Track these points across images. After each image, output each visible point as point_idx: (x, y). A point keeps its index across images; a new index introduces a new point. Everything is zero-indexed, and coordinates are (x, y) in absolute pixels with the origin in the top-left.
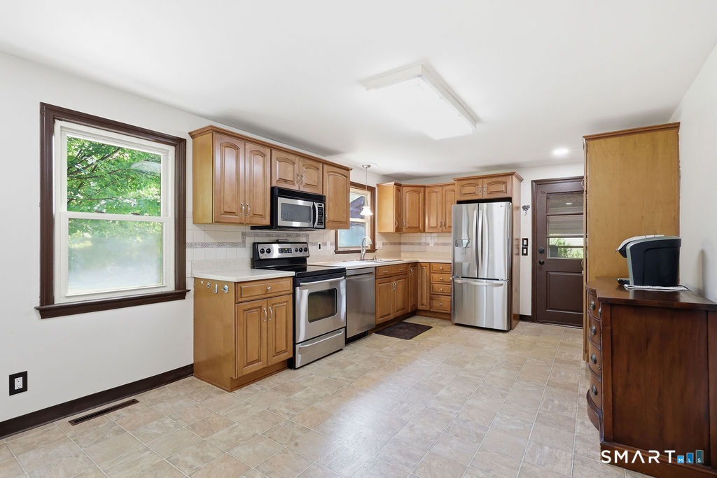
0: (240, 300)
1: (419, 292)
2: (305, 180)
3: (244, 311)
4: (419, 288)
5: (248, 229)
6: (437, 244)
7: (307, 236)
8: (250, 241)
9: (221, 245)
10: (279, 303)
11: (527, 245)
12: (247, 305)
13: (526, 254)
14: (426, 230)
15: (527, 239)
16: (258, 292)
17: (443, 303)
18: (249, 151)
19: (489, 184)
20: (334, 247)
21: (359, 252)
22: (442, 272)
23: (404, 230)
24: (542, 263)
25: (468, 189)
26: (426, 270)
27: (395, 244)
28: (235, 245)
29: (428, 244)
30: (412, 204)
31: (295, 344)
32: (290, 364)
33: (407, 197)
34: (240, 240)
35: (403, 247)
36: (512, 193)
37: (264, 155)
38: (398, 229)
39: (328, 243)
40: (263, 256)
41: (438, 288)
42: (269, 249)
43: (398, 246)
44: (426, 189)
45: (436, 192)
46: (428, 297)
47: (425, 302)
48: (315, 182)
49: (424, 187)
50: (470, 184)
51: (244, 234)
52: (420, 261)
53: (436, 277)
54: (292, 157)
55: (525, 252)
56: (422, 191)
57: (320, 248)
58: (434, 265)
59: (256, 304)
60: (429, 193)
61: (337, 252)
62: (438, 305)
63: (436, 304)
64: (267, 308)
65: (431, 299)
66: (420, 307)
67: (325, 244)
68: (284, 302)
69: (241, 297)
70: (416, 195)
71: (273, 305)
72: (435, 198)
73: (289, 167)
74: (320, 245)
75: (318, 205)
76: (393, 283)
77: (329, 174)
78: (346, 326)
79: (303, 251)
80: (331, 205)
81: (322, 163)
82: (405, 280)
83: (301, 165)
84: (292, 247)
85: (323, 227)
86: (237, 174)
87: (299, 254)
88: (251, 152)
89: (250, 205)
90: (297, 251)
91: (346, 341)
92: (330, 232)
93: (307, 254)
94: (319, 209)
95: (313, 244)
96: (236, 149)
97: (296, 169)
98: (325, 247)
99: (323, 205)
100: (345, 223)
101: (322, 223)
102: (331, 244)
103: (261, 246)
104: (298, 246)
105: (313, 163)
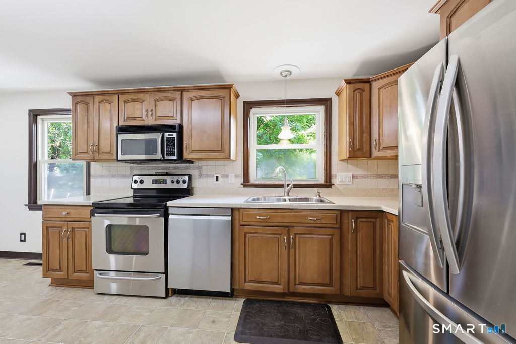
3: (48, 227)
7: (199, 168)
9: (113, 176)
10: (79, 228)
12: (50, 223)
18: (97, 102)
23: (374, 153)
28: (124, 176)
33: (381, 96)
34: (128, 173)
39: (231, 175)
40: (135, 186)
42: (142, 180)
48: (170, 113)
59: (58, 224)
61: (246, 185)
64: (67, 230)
66: (386, 298)
67: (227, 176)
71: (73, 228)
73: (138, 105)
74: (217, 178)
75: (166, 135)
76: (285, 237)
77: (192, 100)
78: (166, 273)
79: (181, 183)
80: (194, 133)
81: (182, 90)
82: (332, 238)
83: (152, 100)
84: (169, 179)
85: (175, 157)
86: (88, 122)
87: (175, 186)
88: (100, 102)
89: (99, 145)
90: (173, 182)
91: (167, 290)
92: (234, 163)
93: (186, 186)
94: (167, 139)
95: (208, 176)
96: (87, 104)
97: (145, 105)
98: (226, 179)
99: (175, 135)
100: (220, 152)
101: (173, 154)
102: (236, 176)
103: (136, 178)
104: (175, 178)
105: (169, 94)
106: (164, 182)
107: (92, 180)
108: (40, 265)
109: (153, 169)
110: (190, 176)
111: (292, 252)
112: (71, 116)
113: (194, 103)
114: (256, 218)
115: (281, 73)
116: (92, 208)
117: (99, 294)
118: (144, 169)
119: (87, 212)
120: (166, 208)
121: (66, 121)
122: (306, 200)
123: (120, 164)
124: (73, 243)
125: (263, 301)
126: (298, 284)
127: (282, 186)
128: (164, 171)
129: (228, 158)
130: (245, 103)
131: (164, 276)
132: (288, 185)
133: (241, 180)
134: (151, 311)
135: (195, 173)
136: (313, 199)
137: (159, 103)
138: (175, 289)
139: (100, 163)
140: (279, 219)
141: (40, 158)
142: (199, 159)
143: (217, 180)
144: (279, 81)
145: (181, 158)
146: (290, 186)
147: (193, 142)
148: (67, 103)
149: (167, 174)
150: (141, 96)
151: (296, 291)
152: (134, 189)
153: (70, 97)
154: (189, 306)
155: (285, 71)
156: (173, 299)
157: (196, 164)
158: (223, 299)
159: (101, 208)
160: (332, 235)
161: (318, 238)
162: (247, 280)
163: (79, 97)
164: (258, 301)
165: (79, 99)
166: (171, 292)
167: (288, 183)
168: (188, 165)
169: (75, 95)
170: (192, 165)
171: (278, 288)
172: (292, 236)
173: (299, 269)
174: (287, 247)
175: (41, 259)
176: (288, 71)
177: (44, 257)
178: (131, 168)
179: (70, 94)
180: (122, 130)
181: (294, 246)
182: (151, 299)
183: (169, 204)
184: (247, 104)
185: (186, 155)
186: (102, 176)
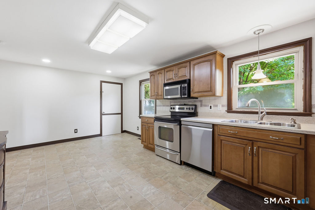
2: (179, 75)
7: (201, 101)
9: (164, 106)
28: (168, 106)
39: (220, 105)
42: (174, 108)
48: (184, 73)
59: (145, 124)
64: (147, 127)
67: (217, 106)
73: (171, 73)
74: (211, 107)
75: (183, 85)
76: (250, 148)
77: (194, 65)
78: (180, 152)
79: (191, 109)
80: (196, 83)
81: (190, 61)
82: (295, 156)
83: (177, 69)
84: (185, 107)
85: (186, 96)
86: (155, 83)
87: (188, 111)
88: (158, 74)
89: (158, 93)
90: (187, 109)
91: (181, 161)
92: (222, 98)
93: (193, 111)
94: (183, 87)
95: (205, 106)
96: (154, 75)
97: (174, 72)
98: (216, 108)
99: (186, 85)
100: (210, 91)
101: (185, 94)
102: (223, 106)
103: (172, 106)
104: (188, 107)
105: (184, 65)
106: (183, 109)
107: (157, 107)
108: (140, 139)
109: (179, 102)
110: (196, 106)
111: (255, 159)
112: (149, 81)
113: (196, 67)
114: (228, 132)
115: (255, 33)
116: (154, 119)
117: (157, 155)
118: (175, 102)
119: (153, 120)
120: (180, 121)
121: (148, 84)
122: (279, 124)
123: (165, 100)
124: (149, 132)
125: (234, 185)
126: (261, 183)
127: (257, 113)
128: (183, 103)
129: (214, 95)
130: (228, 59)
131: (179, 154)
132: (262, 113)
133: (226, 108)
134: (173, 168)
135: (198, 104)
136: (285, 124)
137: (179, 70)
138: (185, 162)
139: (160, 100)
140: (245, 135)
141: (142, 99)
142: (201, 96)
143: (211, 108)
144: (254, 38)
145: (189, 96)
146: (264, 113)
147: (195, 88)
148: (148, 76)
149: (185, 105)
150: (172, 68)
151: (258, 187)
152: (171, 112)
153: (149, 74)
154: (189, 172)
155: (258, 30)
156: (184, 167)
157: (199, 99)
158: (208, 175)
159: (158, 119)
160: (296, 154)
161: (280, 153)
162: (222, 169)
163: (152, 73)
164: (230, 184)
165: (152, 74)
166: (182, 163)
167: (261, 111)
168: (195, 100)
169: (151, 73)
170: (197, 99)
171: (245, 181)
172: (255, 148)
173: (262, 173)
174: (251, 154)
175: (141, 137)
176: (260, 30)
177: (141, 136)
178: (170, 102)
179: (149, 72)
180: (166, 85)
181: (257, 155)
182: (174, 163)
183: (182, 119)
184: (230, 60)
185: (192, 95)
186: (160, 106)
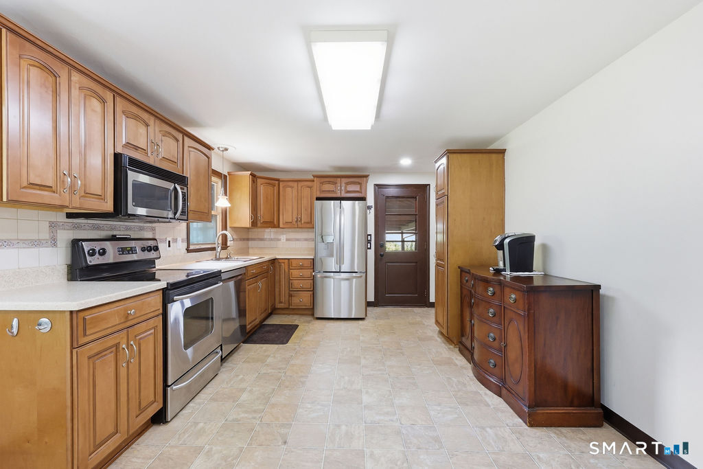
0: (83, 340)
1: (277, 290)
2: (163, 151)
3: (89, 358)
4: (277, 285)
5: (61, 217)
6: (287, 240)
7: (153, 229)
8: (65, 236)
10: (146, 331)
11: (371, 240)
12: (95, 348)
13: (370, 248)
14: (281, 225)
15: (370, 235)
16: (115, 320)
17: (303, 299)
18: (77, 86)
19: (347, 184)
20: (185, 245)
21: (214, 249)
22: (302, 267)
23: (259, 225)
24: (382, 256)
25: (327, 187)
26: (284, 267)
27: (244, 239)
28: (35, 243)
29: (279, 240)
30: (267, 198)
31: (166, 386)
32: (160, 418)
33: (262, 189)
34: (45, 235)
35: (250, 243)
36: (366, 194)
37: (103, 101)
38: (254, 224)
39: (179, 239)
40: (93, 261)
41: (297, 284)
42: (104, 250)
43: (245, 242)
44: (281, 183)
45: (292, 187)
46: (287, 292)
47: (283, 299)
48: (173, 156)
49: (278, 180)
50: (329, 182)
51: (53, 226)
52: (278, 257)
53: (295, 273)
54: (145, 116)
55: (369, 247)
56: (277, 185)
57: (169, 246)
58: (294, 262)
59: (110, 342)
60: (283, 187)
61: (188, 251)
62: (299, 301)
63: (295, 300)
64: (128, 345)
65: (290, 296)
66: (279, 306)
67: (175, 240)
68: (150, 329)
69: (85, 335)
70: (270, 189)
71: (136, 336)
72: (289, 194)
73: (141, 128)
74: (169, 242)
79: (153, 250)
81: (183, 134)
83: (157, 129)
85: (185, 218)
90: (143, 250)
95: (161, 240)
98: (175, 244)
99: (185, 189)
100: (206, 215)
101: (184, 213)
102: (182, 241)
105: (172, 132)
137: (163, 138)
168: (142, 225)
170: (146, 225)
